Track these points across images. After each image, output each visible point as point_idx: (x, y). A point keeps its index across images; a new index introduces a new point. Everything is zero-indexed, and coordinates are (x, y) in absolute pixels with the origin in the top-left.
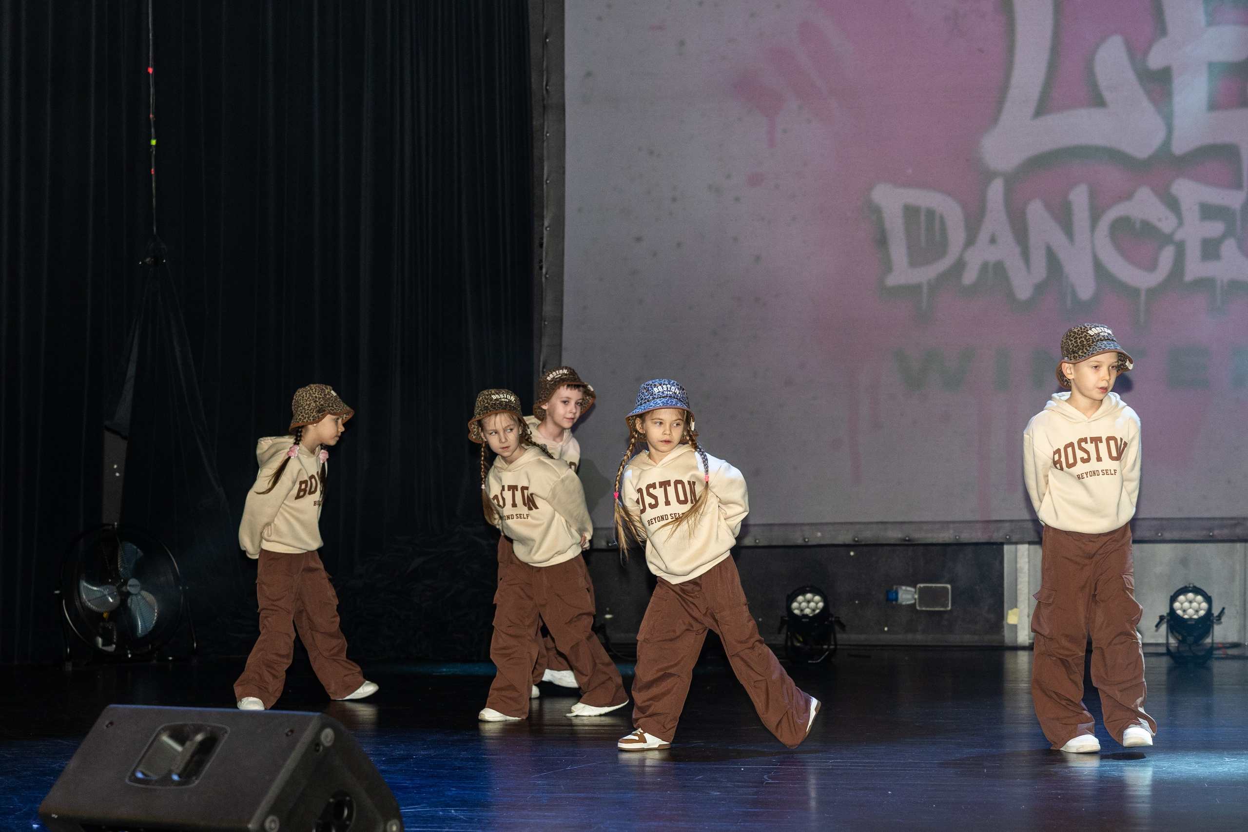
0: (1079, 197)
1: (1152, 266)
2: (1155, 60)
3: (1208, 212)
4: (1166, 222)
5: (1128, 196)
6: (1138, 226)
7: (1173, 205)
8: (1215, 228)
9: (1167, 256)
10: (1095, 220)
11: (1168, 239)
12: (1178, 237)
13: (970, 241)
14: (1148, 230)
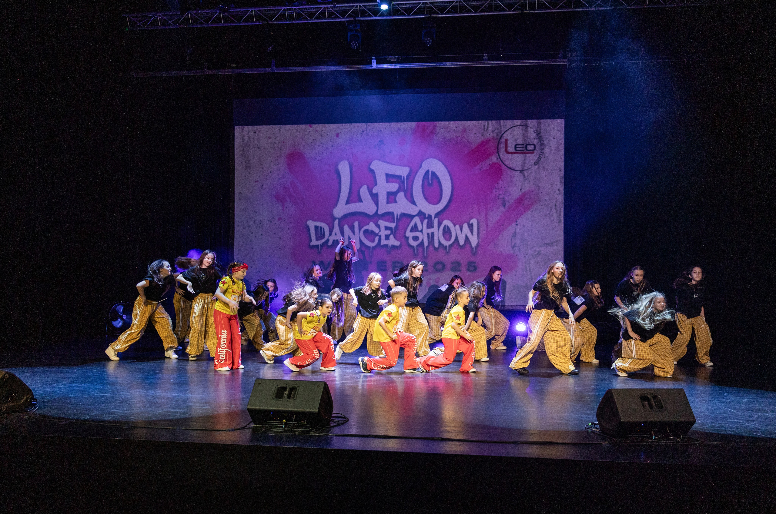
0: (356, 224)
1: (373, 241)
2: (374, 191)
3: (387, 228)
4: (376, 230)
5: (368, 224)
6: (370, 231)
7: (378, 226)
8: (388, 232)
9: (377, 239)
10: (360, 230)
11: (377, 235)
12: (379, 234)
13: (330, 234)
14: (372, 232)
